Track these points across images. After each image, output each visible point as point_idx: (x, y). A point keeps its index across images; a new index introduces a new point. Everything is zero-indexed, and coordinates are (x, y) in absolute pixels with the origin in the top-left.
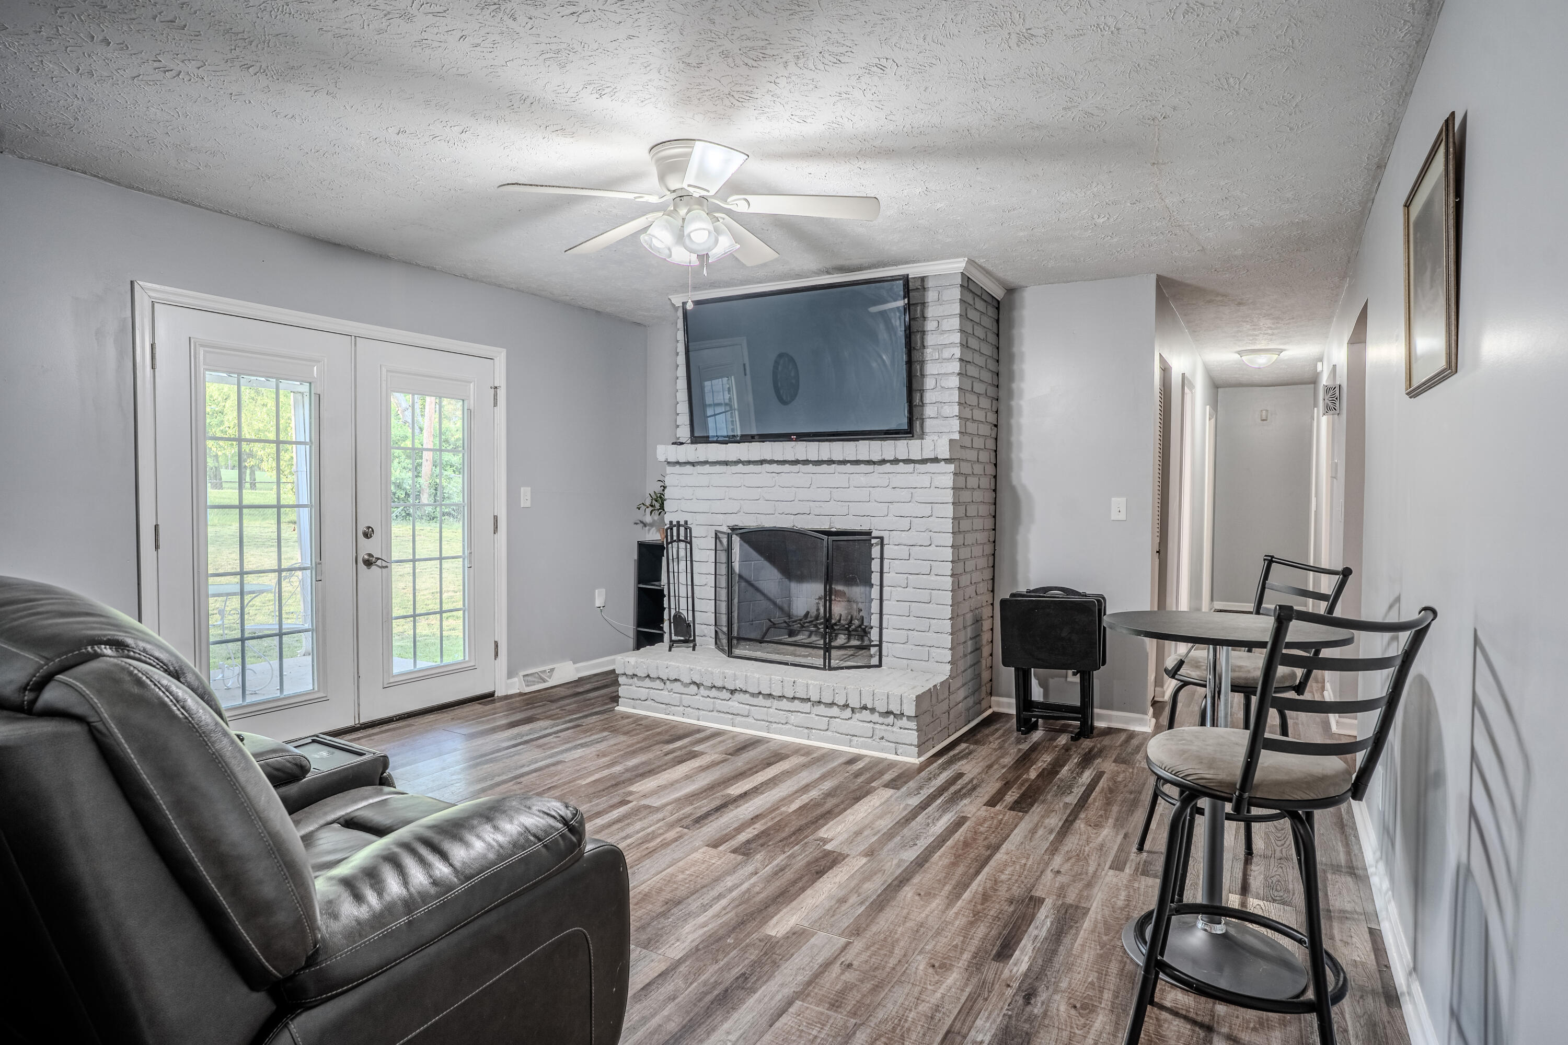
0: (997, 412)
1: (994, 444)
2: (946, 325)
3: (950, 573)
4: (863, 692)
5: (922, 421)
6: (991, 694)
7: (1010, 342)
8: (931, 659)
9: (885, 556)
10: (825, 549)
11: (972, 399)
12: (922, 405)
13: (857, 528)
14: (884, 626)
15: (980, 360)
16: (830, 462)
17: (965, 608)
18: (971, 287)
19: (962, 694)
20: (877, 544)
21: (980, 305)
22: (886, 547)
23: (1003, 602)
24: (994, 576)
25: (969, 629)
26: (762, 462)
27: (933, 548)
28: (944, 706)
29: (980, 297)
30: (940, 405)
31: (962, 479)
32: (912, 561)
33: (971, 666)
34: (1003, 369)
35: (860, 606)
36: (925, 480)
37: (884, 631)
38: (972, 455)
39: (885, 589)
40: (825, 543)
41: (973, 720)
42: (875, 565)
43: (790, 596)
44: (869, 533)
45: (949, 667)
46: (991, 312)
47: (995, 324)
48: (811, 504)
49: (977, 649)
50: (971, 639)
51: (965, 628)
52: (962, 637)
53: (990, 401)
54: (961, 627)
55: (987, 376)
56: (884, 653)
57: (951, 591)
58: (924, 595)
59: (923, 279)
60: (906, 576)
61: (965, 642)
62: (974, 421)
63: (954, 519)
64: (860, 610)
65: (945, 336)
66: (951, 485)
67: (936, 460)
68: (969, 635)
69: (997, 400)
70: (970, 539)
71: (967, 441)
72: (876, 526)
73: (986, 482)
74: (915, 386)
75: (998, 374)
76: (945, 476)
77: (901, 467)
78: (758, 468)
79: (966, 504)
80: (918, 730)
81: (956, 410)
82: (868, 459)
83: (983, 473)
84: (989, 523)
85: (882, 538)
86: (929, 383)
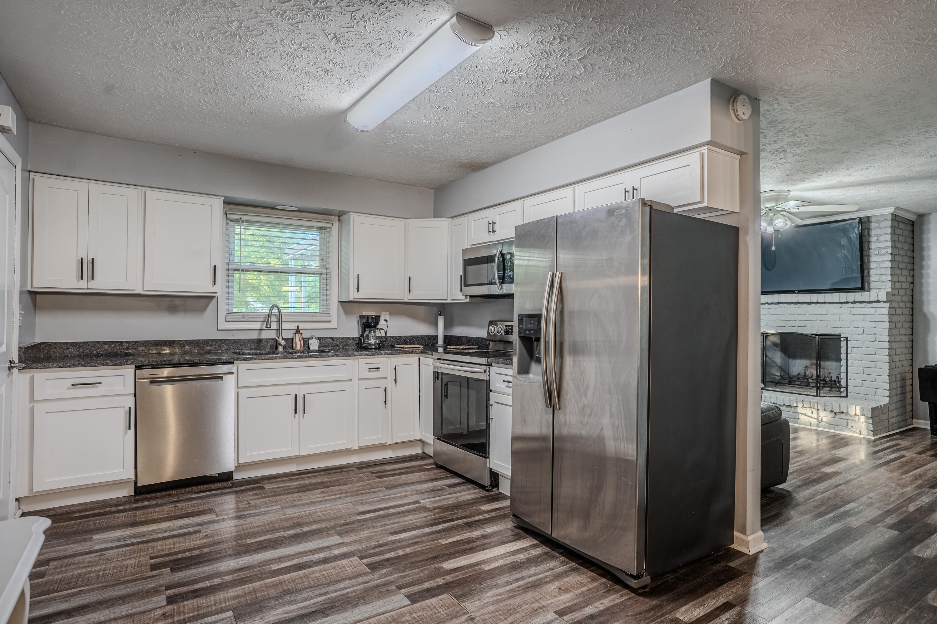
0: (913, 276)
1: (911, 292)
2: (882, 238)
3: (887, 354)
4: (841, 406)
5: (869, 283)
6: (912, 418)
7: (921, 241)
8: (877, 394)
9: (849, 346)
10: (817, 342)
11: (898, 272)
12: (869, 275)
13: (833, 333)
14: (848, 378)
15: (902, 252)
16: (817, 303)
17: (896, 371)
18: (897, 218)
19: (895, 413)
20: (844, 340)
21: (902, 226)
22: (849, 342)
23: (920, 370)
24: (912, 358)
25: (899, 383)
26: (778, 303)
27: (877, 342)
28: (886, 417)
29: (903, 222)
30: (879, 276)
31: (894, 310)
32: (864, 348)
33: (900, 401)
34: (916, 254)
35: (830, 371)
36: (872, 311)
37: (849, 381)
38: (899, 298)
39: (849, 361)
40: (817, 339)
41: (902, 428)
42: (843, 350)
43: (788, 366)
44: (839, 335)
45: (888, 399)
46: (909, 228)
47: (911, 233)
48: (806, 322)
49: (903, 393)
50: (900, 387)
51: (896, 381)
52: (895, 385)
53: (909, 271)
54: (894, 380)
55: (907, 260)
56: (849, 391)
57: (889, 363)
58: (873, 364)
59: (868, 217)
60: (861, 355)
61: (896, 388)
62: (899, 282)
63: (889, 329)
64: (830, 373)
65: (882, 243)
66: (887, 313)
67: (878, 302)
68: (899, 385)
69: (913, 270)
70: (898, 338)
71: (896, 292)
72: (843, 332)
73: (907, 311)
74: (865, 267)
75: (913, 258)
76: (884, 309)
77: (857, 305)
78: (777, 305)
79: (896, 322)
80: (872, 424)
81: (889, 278)
82: (838, 301)
83: (905, 307)
84: (909, 331)
85: (847, 338)
86: (872, 266)
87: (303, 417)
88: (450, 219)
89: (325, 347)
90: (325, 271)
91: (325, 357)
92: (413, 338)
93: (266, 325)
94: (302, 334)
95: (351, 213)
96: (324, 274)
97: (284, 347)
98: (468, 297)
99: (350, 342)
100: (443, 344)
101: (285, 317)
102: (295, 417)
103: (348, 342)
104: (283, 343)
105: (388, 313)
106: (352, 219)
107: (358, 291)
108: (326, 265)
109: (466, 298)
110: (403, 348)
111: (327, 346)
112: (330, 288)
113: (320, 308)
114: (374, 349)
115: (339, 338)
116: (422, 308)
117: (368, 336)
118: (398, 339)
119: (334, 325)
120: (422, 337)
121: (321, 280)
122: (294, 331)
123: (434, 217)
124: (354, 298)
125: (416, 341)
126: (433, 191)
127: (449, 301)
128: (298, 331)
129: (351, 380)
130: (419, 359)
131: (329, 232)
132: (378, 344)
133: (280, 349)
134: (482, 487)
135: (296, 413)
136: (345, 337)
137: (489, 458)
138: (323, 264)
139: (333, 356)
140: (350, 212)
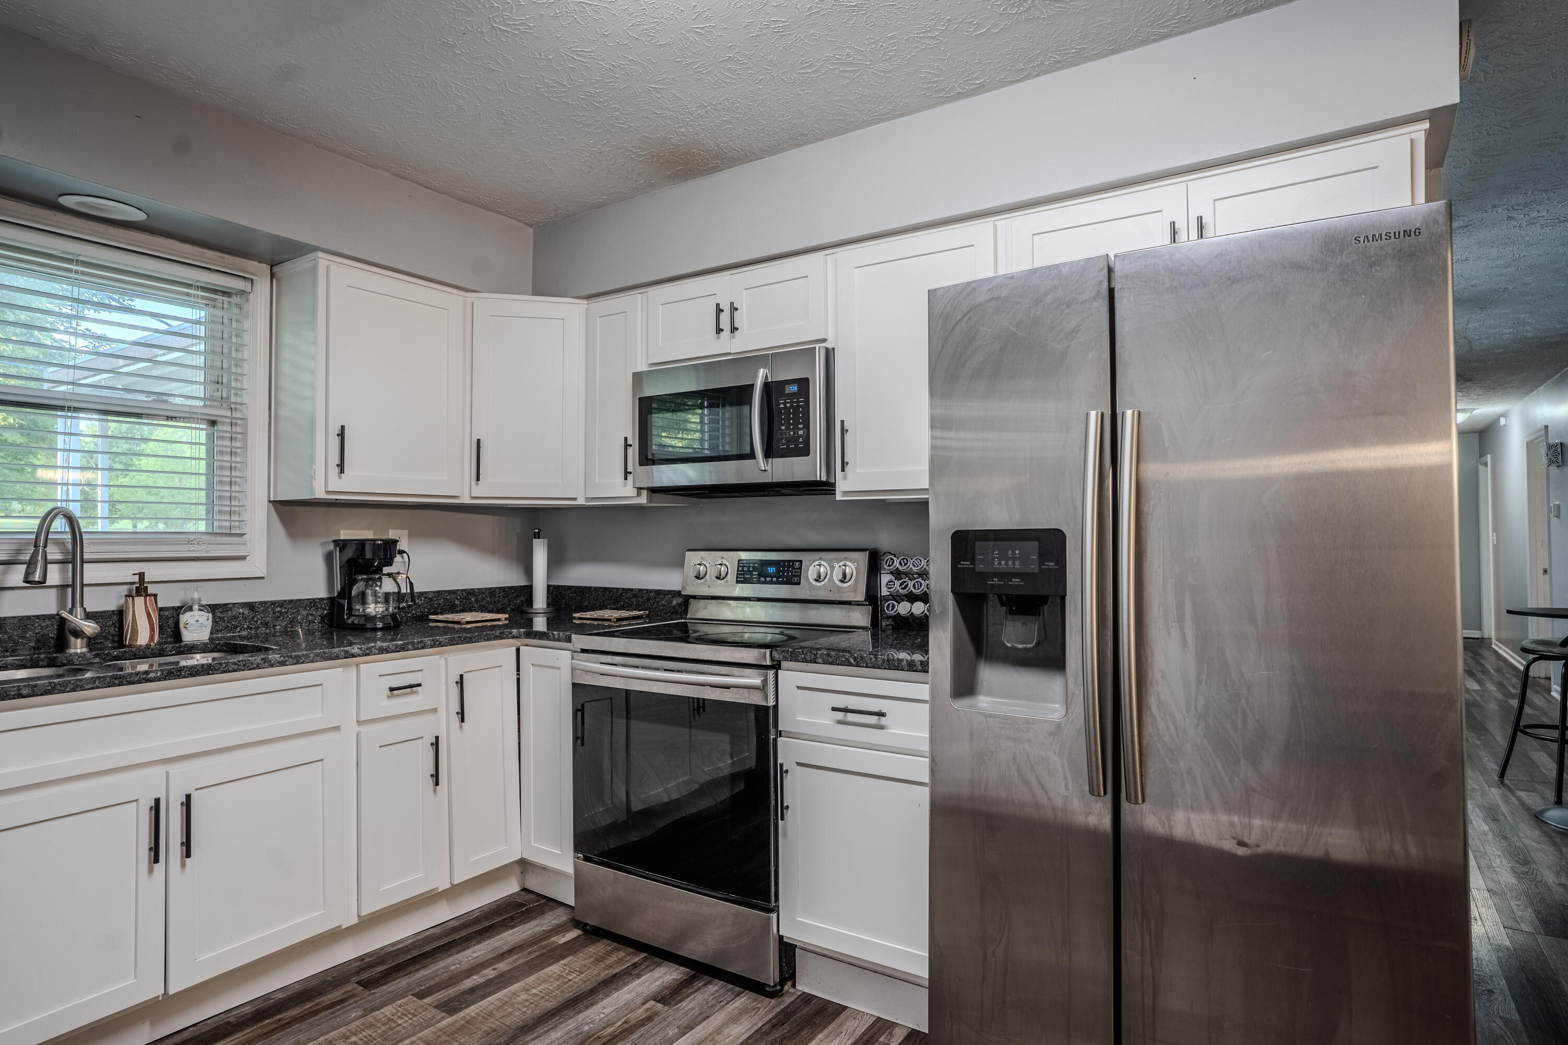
87: (183, 865)
88: (585, 302)
89: (229, 631)
90: (228, 414)
91: (258, 667)
92: (468, 594)
93: (28, 574)
94: (155, 596)
95: (320, 254)
96: (223, 423)
97: (91, 642)
98: (644, 493)
99: (305, 613)
100: (545, 606)
101: (93, 548)
102: (151, 871)
103: (299, 614)
104: (90, 628)
105: (407, 531)
106: (322, 271)
107: (342, 471)
108: (229, 397)
109: (639, 494)
110: (458, 623)
111: (235, 627)
112: (244, 463)
113: (210, 519)
114: (381, 629)
115: (273, 603)
116: (488, 519)
117: (363, 595)
118: (431, 600)
119: (256, 566)
120: (492, 592)
121: (210, 438)
122: (124, 590)
123: (535, 293)
124: (328, 492)
125: (477, 601)
126: (531, 230)
127: (581, 501)
128: (140, 588)
129: (337, 728)
130: (518, 650)
131: (239, 307)
132: (393, 616)
133: (78, 647)
134: (757, 988)
135: (156, 860)
136: (291, 601)
137: (776, 910)
138: (218, 394)
139: (283, 664)
140: (314, 249)
